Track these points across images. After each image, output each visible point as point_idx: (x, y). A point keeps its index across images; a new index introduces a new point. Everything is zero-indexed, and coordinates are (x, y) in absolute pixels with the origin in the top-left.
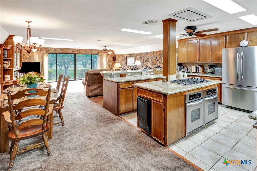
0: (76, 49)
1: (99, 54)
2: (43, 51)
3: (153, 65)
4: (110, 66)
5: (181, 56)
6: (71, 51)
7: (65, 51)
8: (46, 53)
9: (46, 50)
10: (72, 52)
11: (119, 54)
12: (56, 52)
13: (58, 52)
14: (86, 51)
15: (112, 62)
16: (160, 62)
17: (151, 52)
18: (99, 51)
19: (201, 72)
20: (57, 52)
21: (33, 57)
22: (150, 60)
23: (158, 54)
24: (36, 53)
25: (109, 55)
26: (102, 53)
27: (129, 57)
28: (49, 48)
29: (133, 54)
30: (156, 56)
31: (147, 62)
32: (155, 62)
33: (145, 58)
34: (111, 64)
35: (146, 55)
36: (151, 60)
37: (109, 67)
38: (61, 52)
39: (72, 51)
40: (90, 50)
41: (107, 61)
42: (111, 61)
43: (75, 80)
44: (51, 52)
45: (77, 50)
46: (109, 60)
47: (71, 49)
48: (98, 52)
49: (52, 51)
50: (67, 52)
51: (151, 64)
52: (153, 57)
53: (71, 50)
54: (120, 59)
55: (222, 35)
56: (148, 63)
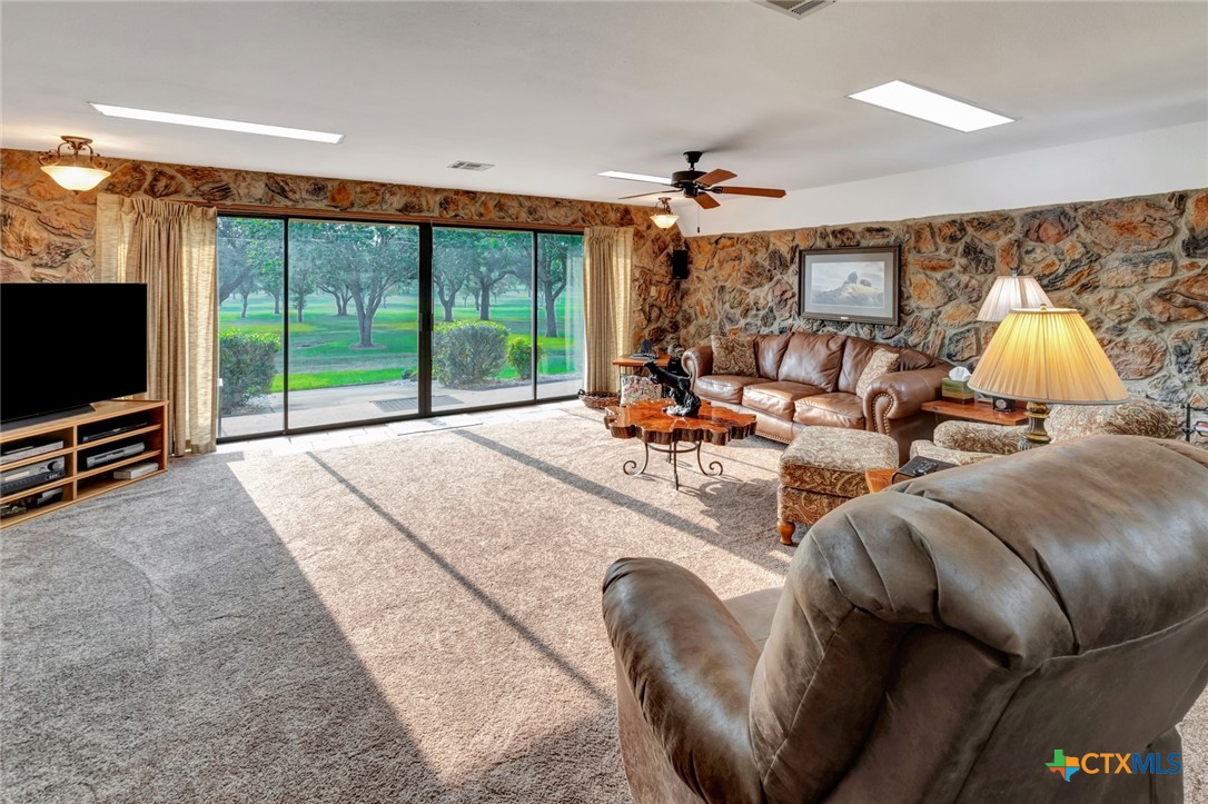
0: (429, 190)
1: (587, 231)
2: (176, 192)
3: (1168, 321)
4: (655, 313)
6: (397, 202)
7: (352, 205)
8: (204, 214)
9: (205, 188)
10: (406, 208)
11: (718, 232)
12: (281, 203)
13: (301, 206)
14: (500, 206)
15: (664, 288)
18: (588, 208)
20: (289, 203)
21: (86, 243)
22: (1116, 273)
24: (116, 207)
25: (649, 243)
26: (604, 224)
27: (829, 250)
28: (226, 171)
29: (870, 230)
33: (1039, 255)
34: (658, 303)
35: (1050, 231)
36: (1129, 278)
37: (649, 321)
38: (320, 205)
39: (403, 201)
40: (527, 204)
41: (634, 280)
42: (657, 278)
43: (425, 413)
44: (245, 201)
45: (438, 198)
46: (644, 271)
47: (399, 186)
48: (574, 215)
49: (248, 195)
50: (370, 209)
51: (1144, 314)
52: (1177, 247)
53: (393, 194)
54: (728, 267)
56: (1088, 299)
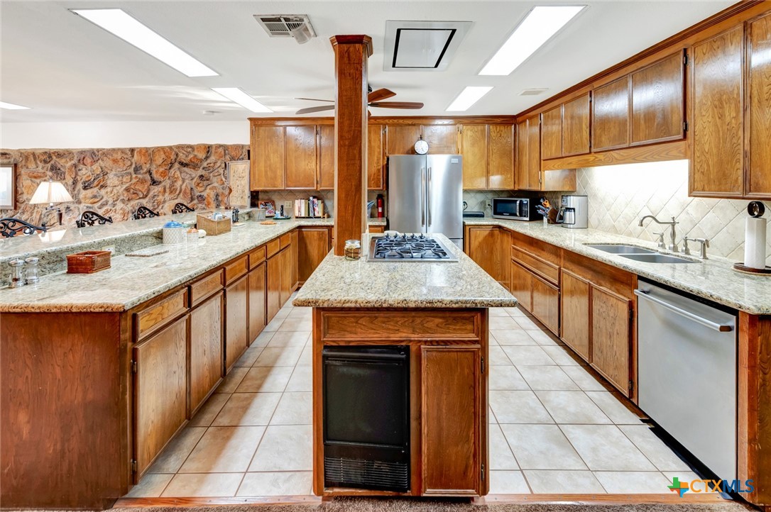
3: (129, 200)
5: (263, 169)
16: (165, 189)
17: (123, 151)
19: (320, 215)
22: (112, 179)
23: (159, 161)
30: (148, 166)
31: (95, 190)
32: (142, 188)
33: (84, 171)
35: (88, 160)
36: (117, 183)
51: (122, 197)
52: (132, 170)
55: (376, 122)
56: (103, 192)
